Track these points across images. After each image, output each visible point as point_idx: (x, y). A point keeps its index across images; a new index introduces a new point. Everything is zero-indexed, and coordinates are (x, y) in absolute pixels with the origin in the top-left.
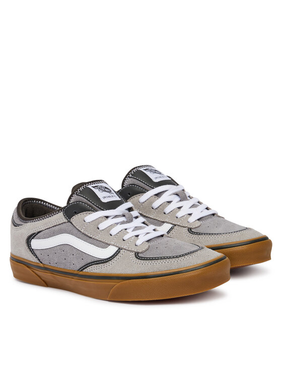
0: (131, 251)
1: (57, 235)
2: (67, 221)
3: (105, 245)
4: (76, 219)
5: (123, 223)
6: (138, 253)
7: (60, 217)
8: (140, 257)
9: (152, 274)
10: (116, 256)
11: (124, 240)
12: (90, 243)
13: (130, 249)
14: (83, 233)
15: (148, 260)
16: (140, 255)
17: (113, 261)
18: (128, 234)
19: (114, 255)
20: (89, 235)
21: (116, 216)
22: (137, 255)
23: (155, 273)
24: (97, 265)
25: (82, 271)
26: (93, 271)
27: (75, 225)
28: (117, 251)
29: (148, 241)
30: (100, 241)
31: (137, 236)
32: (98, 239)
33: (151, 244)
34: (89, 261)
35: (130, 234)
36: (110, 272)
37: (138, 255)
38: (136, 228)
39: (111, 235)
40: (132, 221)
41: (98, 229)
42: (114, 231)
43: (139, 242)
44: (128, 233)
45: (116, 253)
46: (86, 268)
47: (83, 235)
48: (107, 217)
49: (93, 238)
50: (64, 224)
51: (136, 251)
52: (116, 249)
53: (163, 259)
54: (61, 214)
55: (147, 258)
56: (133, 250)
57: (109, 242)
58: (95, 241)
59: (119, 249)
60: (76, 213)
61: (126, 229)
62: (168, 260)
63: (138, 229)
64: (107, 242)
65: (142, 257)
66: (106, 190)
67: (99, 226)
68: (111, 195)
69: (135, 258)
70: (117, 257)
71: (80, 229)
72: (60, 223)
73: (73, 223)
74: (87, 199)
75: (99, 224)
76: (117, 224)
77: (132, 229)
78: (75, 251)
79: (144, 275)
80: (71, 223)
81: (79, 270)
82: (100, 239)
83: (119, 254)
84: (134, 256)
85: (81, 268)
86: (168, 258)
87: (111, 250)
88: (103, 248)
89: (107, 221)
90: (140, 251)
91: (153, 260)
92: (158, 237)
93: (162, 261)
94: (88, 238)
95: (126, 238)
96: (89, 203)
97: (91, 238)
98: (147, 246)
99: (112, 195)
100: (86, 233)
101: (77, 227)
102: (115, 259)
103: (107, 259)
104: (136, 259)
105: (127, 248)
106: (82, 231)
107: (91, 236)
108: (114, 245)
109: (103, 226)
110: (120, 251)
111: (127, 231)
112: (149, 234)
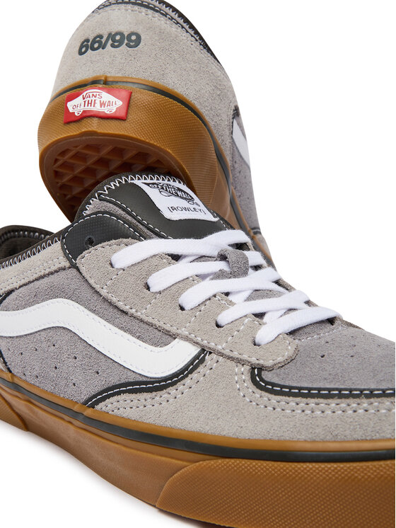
0: (240, 362)
1: (43, 301)
2: (67, 264)
3: (162, 336)
4: (90, 259)
5: (220, 275)
6: (261, 369)
7: (52, 255)
8: (267, 383)
9: (308, 446)
10: (191, 372)
11: (218, 326)
12: (121, 328)
13: (235, 354)
14: (105, 300)
15: (295, 395)
16: (267, 376)
17: (180, 386)
18: (232, 309)
19: (186, 368)
20: (121, 304)
21: (202, 258)
22: (257, 375)
23: (320, 446)
24: (133, 396)
25: (92, 406)
26: (121, 413)
27: (87, 277)
28: (197, 357)
29: (292, 333)
30: (147, 323)
31: (260, 315)
32: (143, 317)
33: (304, 341)
34: (114, 381)
35: (240, 308)
36: (168, 424)
37: (259, 375)
38: (257, 294)
39: (182, 309)
40: (245, 273)
41: (148, 288)
42: (191, 298)
43: (266, 333)
44: (232, 303)
45: (192, 362)
46: (103, 399)
47: (106, 306)
48: (176, 258)
49: (132, 316)
50: (62, 274)
51: (253, 360)
52: (193, 351)
53: (346, 397)
54: (57, 246)
55: (291, 388)
56: (245, 357)
57: (173, 330)
58: (135, 323)
59: (203, 350)
60: (92, 243)
61: (227, 294)
62: (365, 403)
63: (262, 297)
64: (167, 327)
65: (273, 385)
66: (179, 193)
67: (151, 281)
68: (192, 207)
69: (249, 383)
70: (194, 375)
71: (97, 287)
72: (53, 268)
73: (83, 269)
74: (124, 209)
75: (149, 274)
76: (202, 277)
77: (246, 294)
78: (81, 346)
79: (277, 447)
80: (78, 269)
81: (85, 403)
82: (150, 320)
83: (201, 369)
84: (247, 377)
85: (90, 399)
86: (367, 396)
87: (178, 355)
88: (156, 345)
89: (172, 267)
90: (269, 363)
91: (313, 396)
92: (322, 322)
93: (344, 403)
94: (118, 314)
95: (225, 317)
96: (129, 218)
97: (126, 313)
98: (291, 349)
99: (195, 206)
100: (114, 300)
101: (92, 281)
102: (187, 381)
103: (165, 379)
104: (252, 388)
105: (227, 352)
106: (104, 292)
107: (126, 308)
108: (187, 339)
109: (161, 279)
110: (202, 361)
111: (230, 298)
112: (292, 314)
